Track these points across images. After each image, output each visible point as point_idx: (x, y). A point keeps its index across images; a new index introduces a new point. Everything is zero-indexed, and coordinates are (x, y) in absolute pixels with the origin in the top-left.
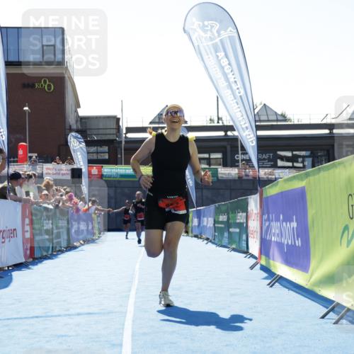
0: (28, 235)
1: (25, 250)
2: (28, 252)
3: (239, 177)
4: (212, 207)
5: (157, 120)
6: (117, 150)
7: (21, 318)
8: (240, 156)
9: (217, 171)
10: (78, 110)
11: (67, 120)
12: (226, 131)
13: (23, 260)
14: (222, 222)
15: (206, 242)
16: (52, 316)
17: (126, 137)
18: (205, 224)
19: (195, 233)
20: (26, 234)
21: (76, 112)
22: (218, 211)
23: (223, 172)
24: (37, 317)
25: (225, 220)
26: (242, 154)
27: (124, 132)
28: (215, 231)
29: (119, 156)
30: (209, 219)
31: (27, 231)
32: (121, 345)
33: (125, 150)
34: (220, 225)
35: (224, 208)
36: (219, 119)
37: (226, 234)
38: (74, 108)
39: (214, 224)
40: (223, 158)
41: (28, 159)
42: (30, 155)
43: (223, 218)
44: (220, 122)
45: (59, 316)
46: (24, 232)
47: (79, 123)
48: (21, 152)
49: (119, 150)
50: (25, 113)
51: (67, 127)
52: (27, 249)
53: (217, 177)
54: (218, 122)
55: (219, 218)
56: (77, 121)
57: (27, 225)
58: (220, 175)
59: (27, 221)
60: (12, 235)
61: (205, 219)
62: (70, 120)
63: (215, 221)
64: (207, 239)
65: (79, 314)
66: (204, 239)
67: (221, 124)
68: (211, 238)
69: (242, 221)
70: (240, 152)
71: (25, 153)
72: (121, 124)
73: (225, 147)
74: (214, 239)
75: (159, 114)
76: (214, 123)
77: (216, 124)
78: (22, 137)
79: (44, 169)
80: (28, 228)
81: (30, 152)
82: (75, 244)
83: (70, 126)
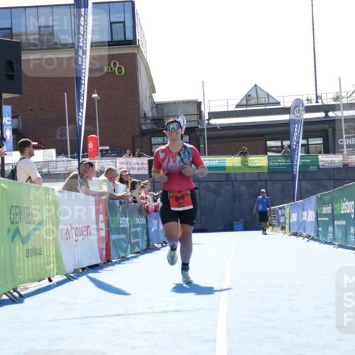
0: (103, 233)
1: (101, 250)
2: (104, 253)
3: (344, 165)
4: (314, 198)
5: (244, 103)
6: (199, 139)
7: (100, 317)
8: (344, 140)
9: (318, 158)
10: (153, 95)
11: (141, 107)
12: (326, 112)
13: (99, 261)
14: (326, 215)
15: (306, 239)
16: (135, 314)
17: (209, 124)
18: (305, 218)
19: (293, 231)
20: (101, 231)
21: (151, 97)
22: (321, 203)
23: (324, 159)
24: (118, 315)
25: (330, 212)
26: (346, 138)
27: (207, 117)
28: (318, 226)
29: (202, 146)
30: (310, 212)
31: (102, 229)
32: (215, 341)
33: (208, 138)
34: (324, 219)
35: (327, 198)
36: (317, 97)
37: (330, 229)
38: (148, 94)
39: (317, 218)
40: (324, 144)
41: (99, 153)
42: (100, 148)
43: (327, 210)
44: (319, 101)
45: (143, 314)
46: (98, 230)
47: (154, 110)
48: (91, 145)
49: (201, 139)
50: (95, 101)
51: (142, 115)
52: (102, 249)
53: (318, 166)
54: (317, 102)
55: (322, 211)
56: (152, 109)
57: (102, 222)
58: (321, 163)
59: (101, 217)
60: (86, 233)
61: (305, 213)
62: (144, 107)
63: (317, 214)
64: (309, 237)
65: (164, 312)
66: (304, 237)
67: (320, 103)
68: (312, 235)
69: (348, 212)
70: (344, 136)
71: (96, 147)
72: (202, 109)
73: (327, 131)
74: (318, 235)
75: (246, 95)
76: (311, 103)
77: (314, 103)
78: (92, 129)
79: (118, 164)
80: (102, 225)
81: (100, 146)
82: (156, 245)
83: (145, 114)
